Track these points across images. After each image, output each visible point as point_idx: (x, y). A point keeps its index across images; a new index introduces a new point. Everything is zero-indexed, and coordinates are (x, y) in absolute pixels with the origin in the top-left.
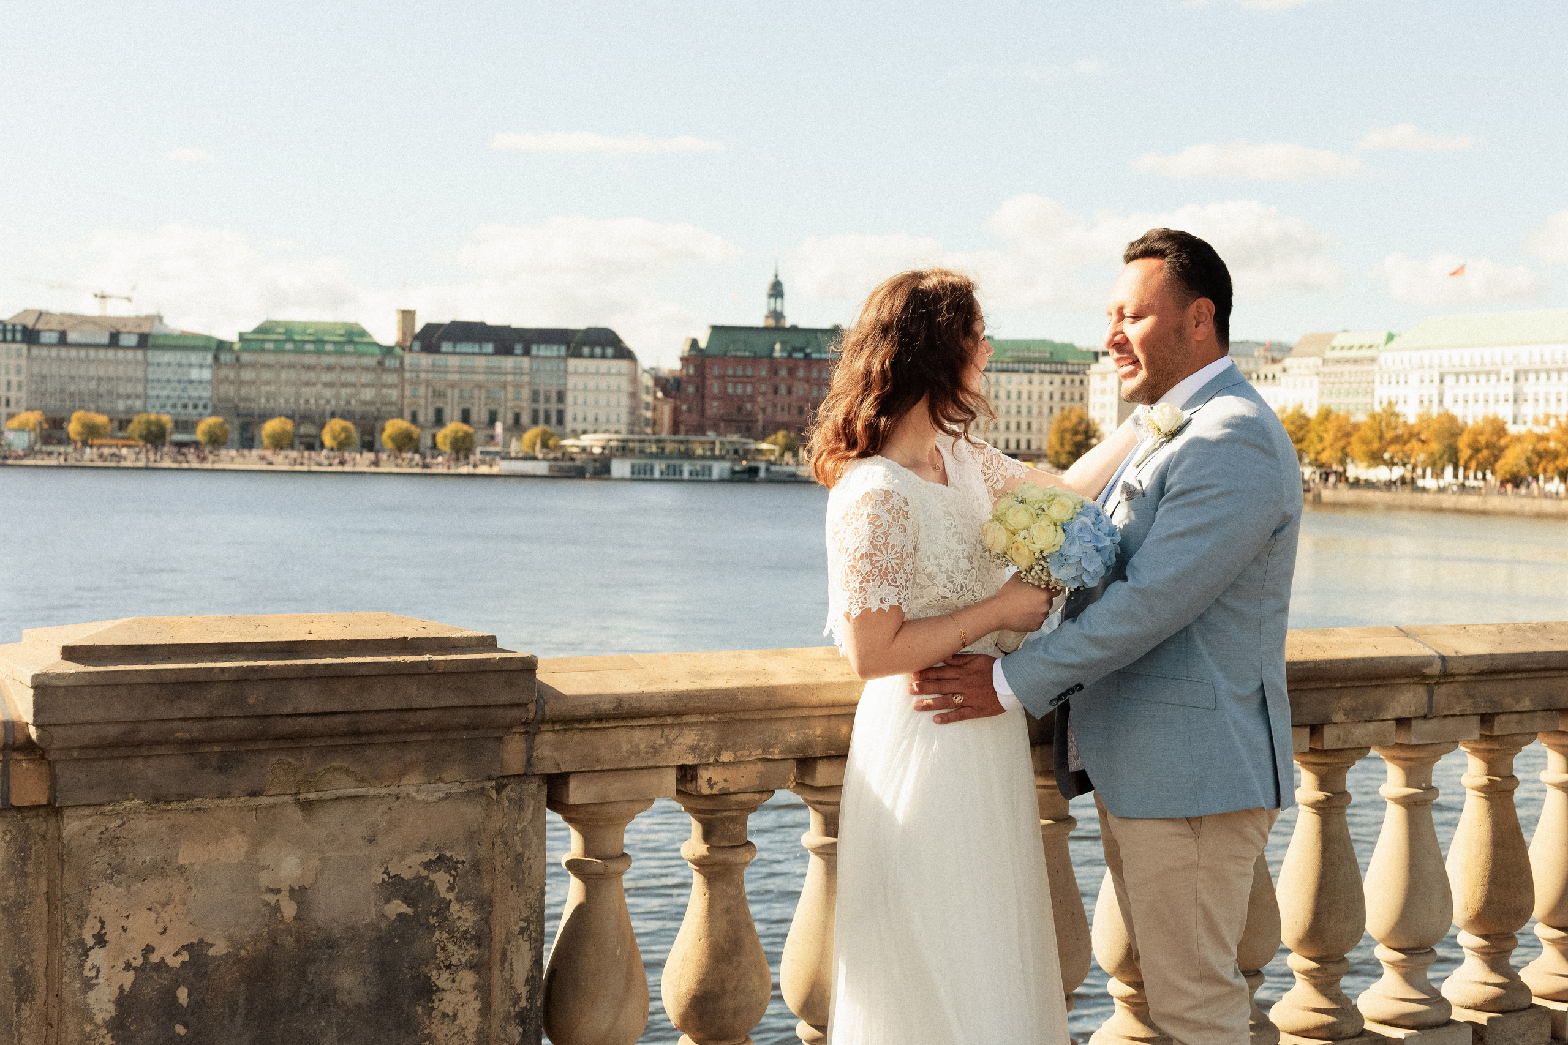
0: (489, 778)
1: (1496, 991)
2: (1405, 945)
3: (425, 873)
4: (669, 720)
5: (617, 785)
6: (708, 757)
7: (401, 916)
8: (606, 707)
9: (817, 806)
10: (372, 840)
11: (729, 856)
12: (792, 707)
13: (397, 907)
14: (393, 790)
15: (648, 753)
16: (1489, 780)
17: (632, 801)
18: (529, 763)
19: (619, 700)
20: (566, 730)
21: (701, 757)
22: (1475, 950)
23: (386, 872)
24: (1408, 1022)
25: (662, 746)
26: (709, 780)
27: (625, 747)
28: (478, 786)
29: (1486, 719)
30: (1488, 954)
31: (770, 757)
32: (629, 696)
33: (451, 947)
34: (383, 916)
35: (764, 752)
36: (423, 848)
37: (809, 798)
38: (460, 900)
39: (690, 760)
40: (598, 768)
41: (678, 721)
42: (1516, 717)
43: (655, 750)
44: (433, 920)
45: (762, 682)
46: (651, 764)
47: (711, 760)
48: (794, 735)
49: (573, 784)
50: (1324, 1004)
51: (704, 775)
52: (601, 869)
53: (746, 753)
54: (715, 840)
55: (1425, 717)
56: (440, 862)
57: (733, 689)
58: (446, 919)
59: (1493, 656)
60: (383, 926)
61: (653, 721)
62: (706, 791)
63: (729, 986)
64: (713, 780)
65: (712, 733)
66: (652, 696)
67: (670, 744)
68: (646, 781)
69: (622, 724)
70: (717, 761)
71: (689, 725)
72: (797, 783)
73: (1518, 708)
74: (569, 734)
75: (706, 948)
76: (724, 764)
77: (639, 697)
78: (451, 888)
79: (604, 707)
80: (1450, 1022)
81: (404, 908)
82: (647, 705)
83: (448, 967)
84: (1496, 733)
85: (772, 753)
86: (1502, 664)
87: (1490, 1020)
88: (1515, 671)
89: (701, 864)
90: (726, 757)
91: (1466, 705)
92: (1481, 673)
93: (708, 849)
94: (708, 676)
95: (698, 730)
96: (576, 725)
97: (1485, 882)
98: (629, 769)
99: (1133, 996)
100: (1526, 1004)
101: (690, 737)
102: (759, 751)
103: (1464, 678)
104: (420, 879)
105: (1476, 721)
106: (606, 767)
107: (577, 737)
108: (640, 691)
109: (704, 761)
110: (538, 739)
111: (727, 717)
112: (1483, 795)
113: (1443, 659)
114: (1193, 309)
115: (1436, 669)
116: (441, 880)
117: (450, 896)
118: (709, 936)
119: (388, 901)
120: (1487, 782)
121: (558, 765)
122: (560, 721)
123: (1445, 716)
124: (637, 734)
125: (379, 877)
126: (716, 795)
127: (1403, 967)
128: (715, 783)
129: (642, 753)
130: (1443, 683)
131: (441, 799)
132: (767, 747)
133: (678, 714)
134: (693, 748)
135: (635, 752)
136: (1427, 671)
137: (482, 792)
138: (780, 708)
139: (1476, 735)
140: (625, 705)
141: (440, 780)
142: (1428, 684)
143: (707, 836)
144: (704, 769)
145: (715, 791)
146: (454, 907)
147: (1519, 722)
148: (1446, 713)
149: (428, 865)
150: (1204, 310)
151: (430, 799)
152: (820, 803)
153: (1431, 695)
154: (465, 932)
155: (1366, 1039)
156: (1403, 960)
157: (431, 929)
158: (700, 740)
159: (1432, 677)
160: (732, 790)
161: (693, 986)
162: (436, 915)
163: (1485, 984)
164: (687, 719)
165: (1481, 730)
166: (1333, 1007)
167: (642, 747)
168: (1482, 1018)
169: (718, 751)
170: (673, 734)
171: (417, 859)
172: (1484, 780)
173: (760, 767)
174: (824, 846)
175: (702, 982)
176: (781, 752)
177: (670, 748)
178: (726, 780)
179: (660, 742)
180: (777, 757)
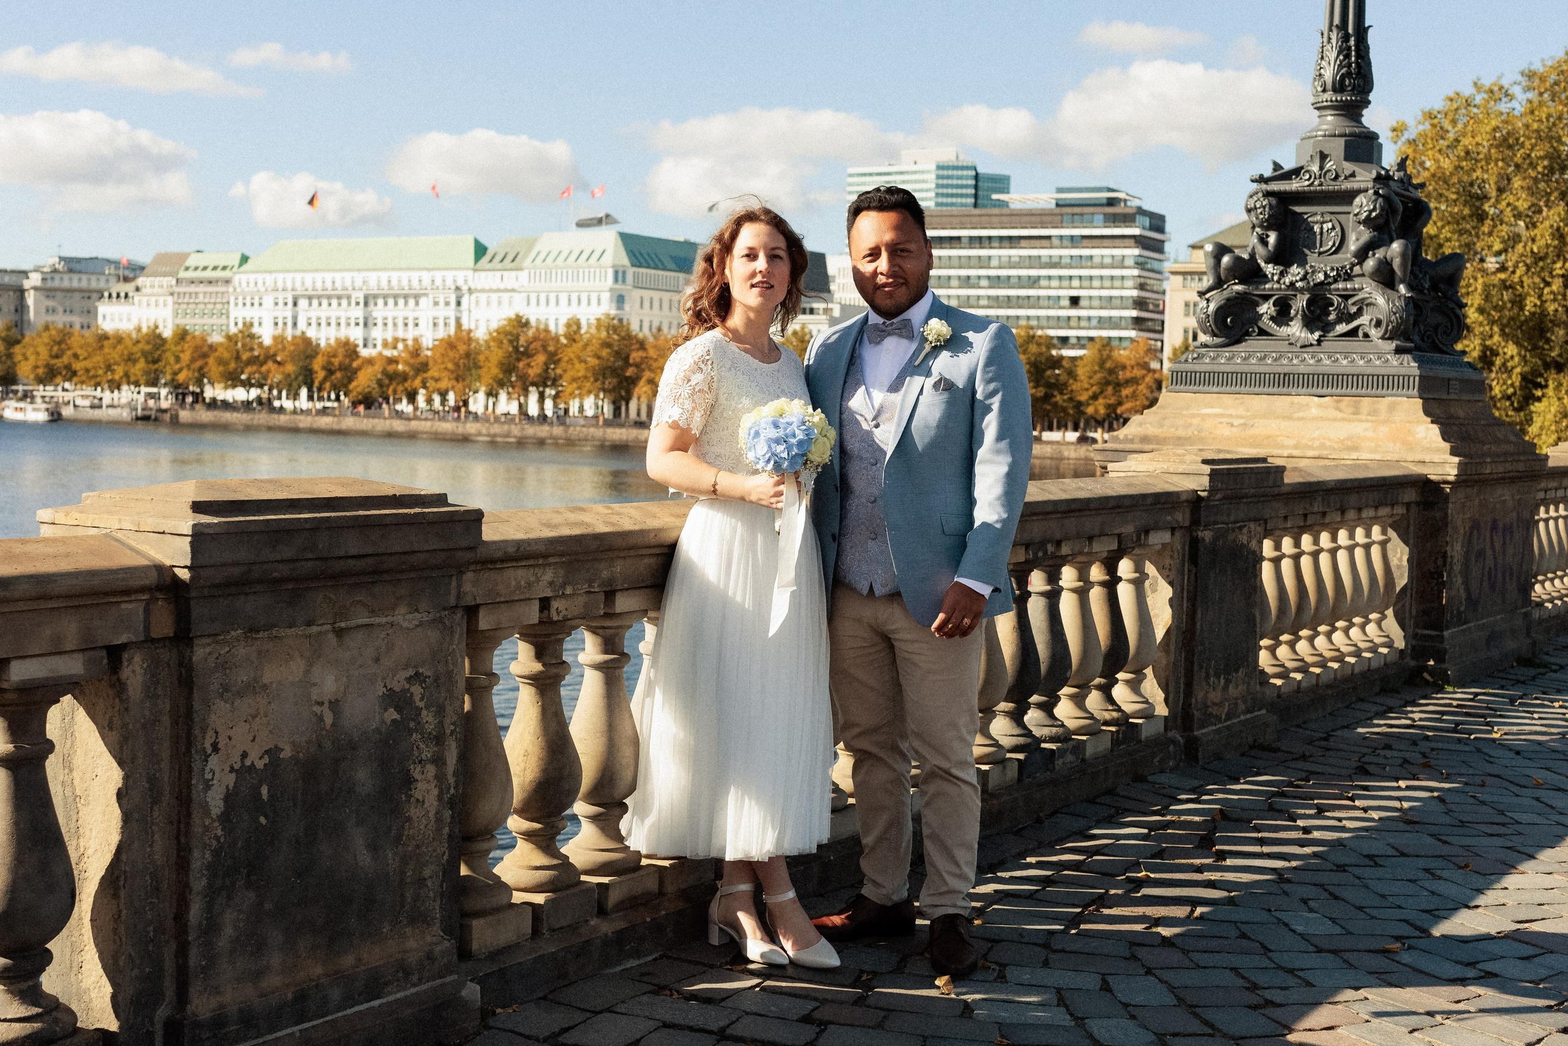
0: (444, 609)
3: (407, 686)
4: (541, 561)
5: (506, 614)
6: (558, 591)
7: (394, 721)
8: (511, 550)
9: (600, 631)
10: (377, 660)
11: (554, 672)
12: (610, 550)
13: (392, 714)
14: (390, 619)
15: (525, 587)
18: (458, 597)
19: (518, 544)
20: (482, 570)
21: (554, 591)
23: (385, 686)
25: (533, 582)
26: (557, 609)
27: (513, 583)
28: (438, 615)
31: (592, 590)
32: (525, 541)
33: (422, 746)
34: (383, 722)
35: (590, 586)
36: (406, 667)
38: (427, 707)
39: (548, 593)
40: (497, 600)
41: (545, 561)
43: (529, 585)
44: (412, 725)
45: (589, 531)
46: (526, 596)
47: (560, 593)
48: (606, 573)
49: (482, 613)
51: (555, 604)
52: (486, 683)
53: (579, 587)
54: (547, 659)
56: (417, 677)
57: (579, 536)
58: (419, 723)
60: (383, 730)
61: (532, 562)
62: (555, 618)
64: (559, 609)
65: (563, 572)
66: (536, 541)
67: (538, 580)
68: (523, 610)
69: (515, 564)
70: (563, 594)
71: (550, 565)
72: (604, 612)
74: (483, 573)
75: (543, 744)
76: (567, 596)
77: (528, 542)
78: (422, 699)
79: (509, 551)
81: (396, 716)
82: (532, 549)
83: (420, 762)
85: (593, 587)
89: (533, 679)
90: (568, 590)
94: (556, 526)
95: (555, 569)
96: (489, 566)
98: (513, 601)
101: (548, 575)
102: (586, 586)
104: (405, 691)
106: (501, 599)
107: (487, 575)
109: (556, 593)
110: (465, 577)
111: (572, 557)
116: (417, 690)
117: (421, 704)
118: (545, 735)
119: (386, 710)
121: (474, 598)
122: (479, 563)
124: (521, 573)
125: (381, 691)
126: (557, 621)
128: (560, 612)
129: (521, 588)
131: (417, 626)
132: (591, 582)
133: (546, 556)
134: (551, 584)
135: (518, 587)
137: (440, 620)
140: (522, 549)
141: (417, 610)
143: (538, 657)
144: (556, 600)
145: (558, 618)
146: (424, 713)
149: (409, 680)
151: (411, 626)
152: (603, 628)
154: (430, 733)
157: (410, 732)
158: (554, 577)
160: (565, 617)
162: (413, 720)
164: (552, 560)
167: (522, 583)
169: (563, 586)
170: (539, 571)
171: (404, 675)
173: (587, 598)
174: (606, 662)
176: (599, 586)
177: (537, 583)
178: (567, 609)
179: (532, 579)
180: (596, 590)
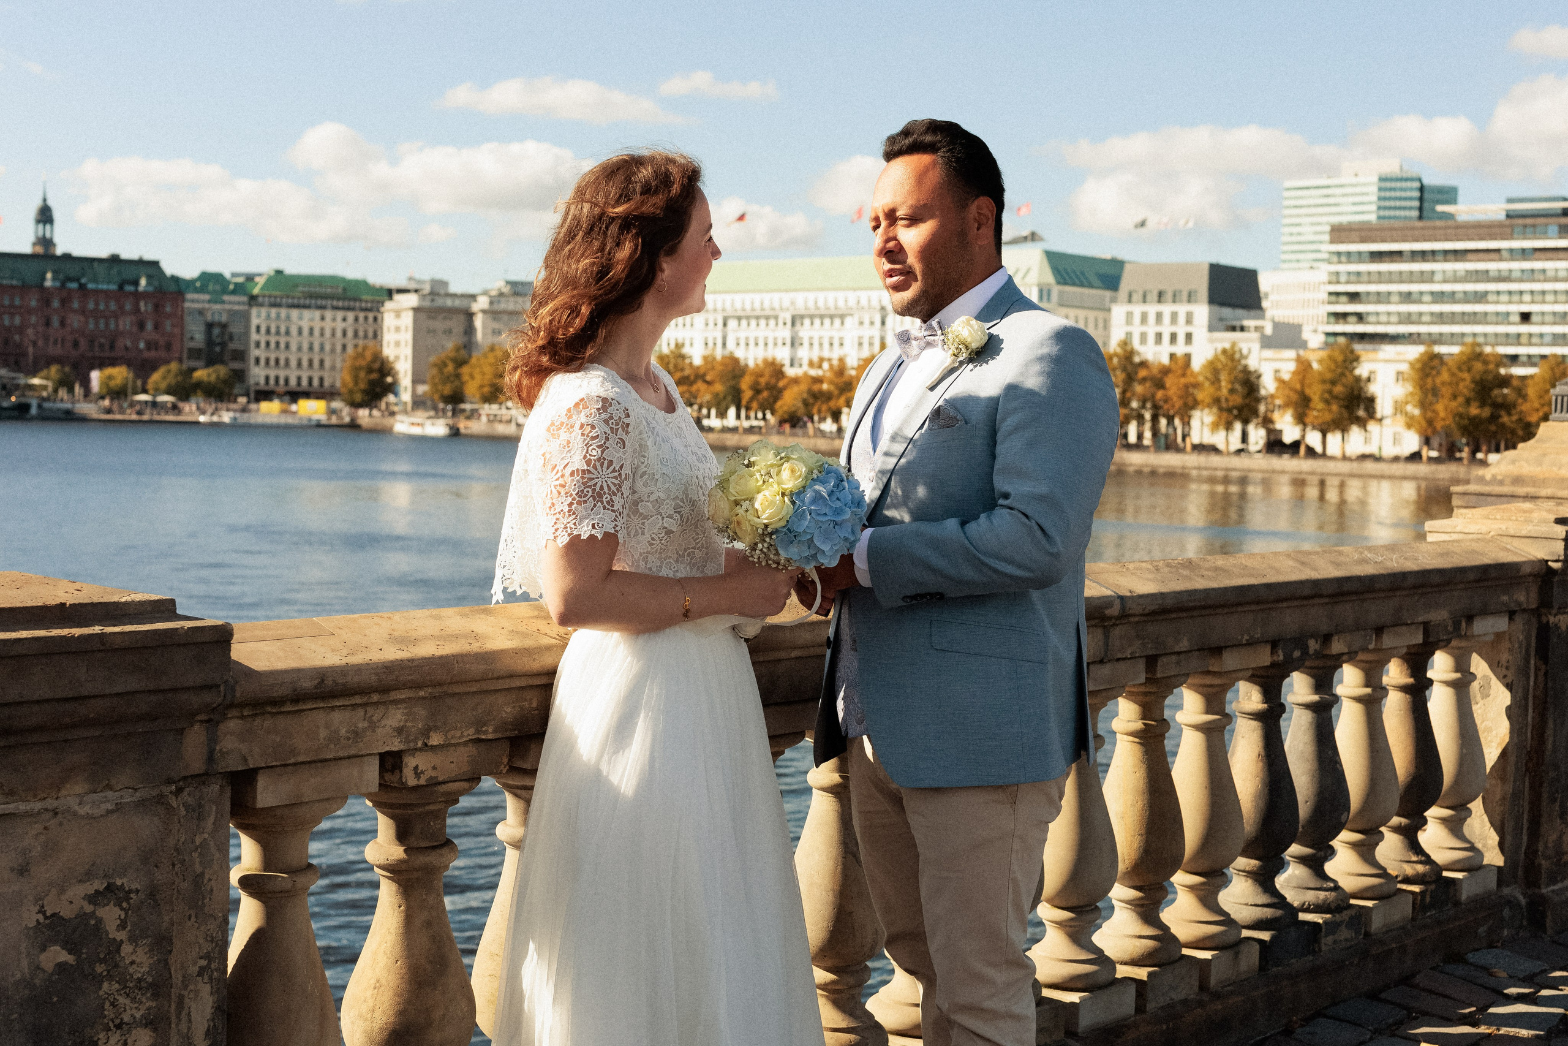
0: (169, 781)
1: (1150, 943)
2: (1074, 902)
3: (89, 908)
4: (375, 698)
5: (313, 780)
6: (415, 741)
7: (61, 967)
8: (307, 684)
9: (519, 792)
10: (23, 871)
11: (431, 858)
13: (58, 954)
14: (50, 803)
15: (348, 739)
16: (1145, 724)
17: (328, 799)
18: (210, 758)
19: (322, 674)
20: (256, 715)
21: (408, 741)
22: (1128, 902)
23: (42, 911)
24: (1079, 985)
25: (364, 730)
26: (416, 768)
27: (323, 733)
28: (155, 793)
29: (1151, 662)
30: (1142, 906)
31: (484, 737)
32: (332, 669)
33: (122, 1000)
34: (38, 968)
35: (478, 731)
36: (88, 876)
37: (510, 782)
38: (133, 939)
39: (396, 745)
40: (292, 761)
41: (385, 698)
42: (1174, 658)
43: (356, 735)
44: (100, 969)
45: (475, 647)
46: (352, 752)
47: (420, 744)
48: (509, 710)
49: (262, 782)
51: (410, 762)
52: (288, 885)
53: (458, 734)
54: (414, 842)
55: (1101, 662)
56: (111, 893)
57: (447, 656)
58: (116, 966)
59: (1162, 595)
60: (37, 982)
61: (357, 700)
62: (412, 782)
63: (438, 1014)
64: (420, 768)
65: (421, 712)
66: (358, 669)
67: (373, 726)
68: (346, 773)
69: (322, 705)
70: (426, 745)
71: (396, 702)
72: (510, 767)
73: (1177, 649)
74: (258, 720)
75: (404, 971)
76: (434, 748)
77: (344, 670)
78: (122, 926)
79: (305, 685)
80: (1115, 981)
81: (64, 957)
82: (353, 680)
83: (119, 1027)
84: (1159, 675)
85: (486, 732)
86: (1170, 602)
87: (1150, 974)
88: (1180, 609)
89: (395, 871)
90: (435, 740)
91: (1136, 648)
92: (1153, 613)
93: (405, 851)
94: (415, 642)
95: (406, 708)
96: (269, 709)
97: (1143, 832)
98: (326, 760)
99: (833, 982)
100: (1177, 956)
101: (395, 718)
102: (472, 731)
103: (1136, 619)
104: (83, 916)
105: (1141, 665)
106: (301, 759)
107: (268, 723)
108: (343, 662)
109: (412, 745)
110: (222, 727)
111: (438, 690)
112: (1137, 740)
113: (1122, 598)
114: (973, 209)
115: (1115, 611)
116: (110, 915)
117: (121, 935)
118: (407, 957)
119: (43, 949)
120: (1143, 726)
121: (246, 760)
122: (247, 705)
123: (1118, 660)
124: (337, 717)
125: (31, 917)
126: (423, 786)
127: (1071, 926)
128: (422, 772)
129: (342, 739)
130: (1117, 625)
131: (109, 812)
132: (480, 725)
133: (384, 690)
134: (400, 731)
135: (334, 738)
136: (1108, 612)
137: (160, 799)
138: (498, 678)
139: (1142, 679)
140: (329, 682)
141: (109, 787)
142: (1104, 627)
143: (402, 836)
144: (410, 755)
145: (422, 782)
146: (127, 949)
147: (1178, 663)
148: (1119, 656)
149: (94, 898)
150: (985, 211)
151: (97, 812)
153: (1107, 636)
154: (139, 980)
155: (1047, 1007)
156: (1072, 919)
157: (98, 980)
158: (406, 721)
159: (1110, 618)
160: (440, 779)
161: (392, 1019)
162: (101, 961)
163: (1140, 937)
164: (395, 695)
165: (1147, 673)
167: (343, 731)
168: (1142, 973)
169: (426, 733)
170: (377, 714)
171: (79, 892)
172: (1139, 725)
173: (472, 749)
175: (399, 1013)
176: (495, 731)
177: (374, 731)
178: (434, 768)
179: (362, 725)
180: (490, 737)
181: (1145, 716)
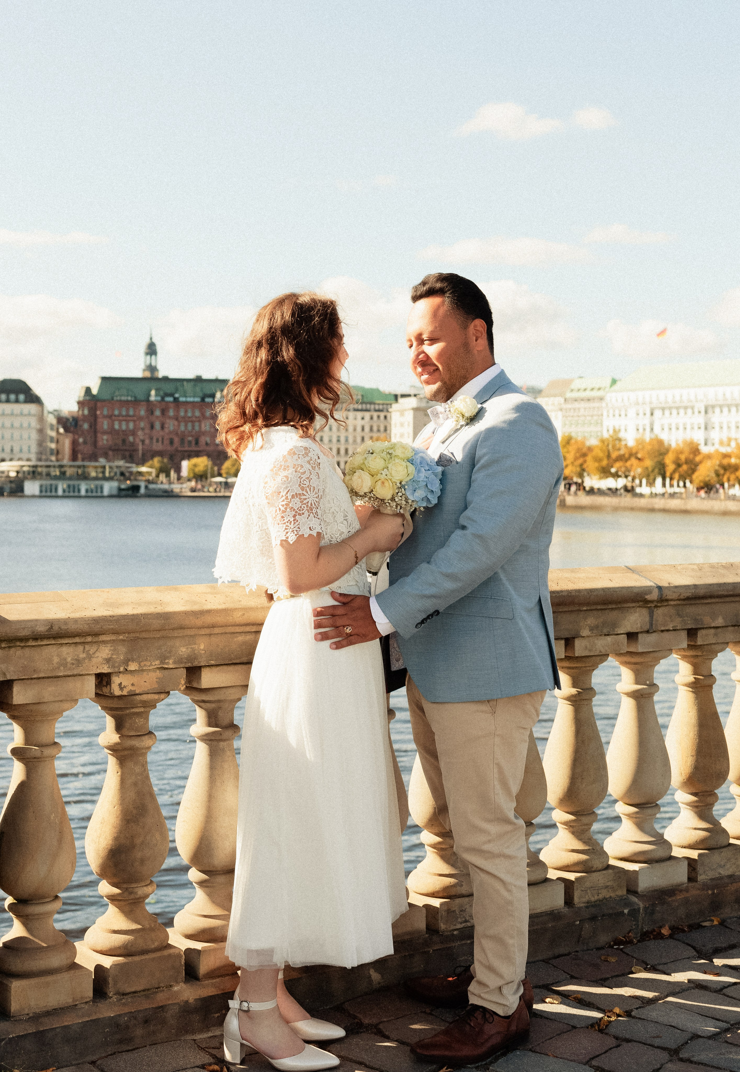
1: (703, 834)
2: (637, 801)
4: (89, 639)
5: (50, 689)
6: (119, 667)
8: (42, 629)
9: (202, 704)
11: (135, 743)
12: (182, 628)
15: (73, 664)
16: (695, 678)
17: (61, 701)
19: (51, 624)
20: (10, 647)
21: (113, 667)
22: (688, 804)
24: (641, 858)
25: (84, 659)
26: (120, 684)
27: (56, 660)
29: (692, 633)
30: (697, 807)
31: (166, 666)
32: (58, 620)
35: (162, 662)
37: (196, 698)
39: (105, 669)
40: (35, 676)
41: (96, 639)
42: (712, 631)
43: (78, 662)
45: (159, 609)
46: (75, 672)
47: (122, 669)
48: (184, 650)
49: (16, 689)
50: (580, 846)
51: (116, 680)
52: (38, 754)
53: (148, 663)
54: (125, 732)
55: (648, 632)
57: (137, 615)
59: (695, 586)
61: (77, 640)
62: (117, 692)
63: (138, 841)
64: (123, 684)
65: (122, 649)
66: (76, 621)
67: (90, 657)
68: (71, 685)
69: (53, 642)
70: (126, 670)
71: (104, 642)
72: (186, 686)
73: (713, 625)
74: (12, 650)
75: (119, 812)
76: (131, 672)
77: (66, 621)
79: (40, 629)
80: (671, 858)
82: (73, 627)
84: (699, 643)
85: (168, 663)
86: (702, 592)
87: (700, 855)
88: (711, 597)
89: (114, 749)
90: (133, 666)
91: (677, 622)
92: (688, 599)
93: (119, 737)
94: (119, 605)
95: (111, 646)
96: (18, 643)
97: (694, 753)
98: (59, 677)
99: (439, 843)
100: (725, 843)
101: (105, 652)
102: (157, 662)
103: (675, 603)
105: (684, 634)
106: (42, 675)
107: (19, 652)
108: (67, 617)
109: (116, 670)
111: (132, 635)
112: (691, 689)
113: (660, 588)
114: (472, 326)
115: (655, 596)
118: (121, 804)
120: (693, 680)
121: (4, 674)
122: (4, 640)
123: (662, 631)
124: (65, 650)
126: (125, 696)
127: (636, 818)
128: (125, 687)
129: (68, 665)
130: (660, 607)
132: (163, 659)
133: (96, 635)
134: (108, 661)
135: (63, 663)
136: (648, 597)
138: (173, 629)
139: (685, 645)
140: (56, 628)
142: (649, 608)
143: (119, 727)
144: (116, 676)
145: (125, 693)
147: (716, 635)
148: (663, 629)
150: (479, 328)
152: (204, 701)
153: (651, 615)
155: (610, 871)
156: (637, 813)
158: (112, 654)
159: (652, 602)
160: (137, 692)
161: (110, 842)
163: (695, 829)
164: (102, 638)
165: (688, 641)
166: (587, 848)
167: (69, 659)
168: (694, 854)
169: (126, 662)
170: (92, 649)
172: (691, 679)
173: (159, 674)
174: (207, 735)
175: (116, 839)
176: (174, 663)
177: (90, 660)
178: (133, 685)
179: (82, 656)
180: (171, 666)
181: (695, 672)
